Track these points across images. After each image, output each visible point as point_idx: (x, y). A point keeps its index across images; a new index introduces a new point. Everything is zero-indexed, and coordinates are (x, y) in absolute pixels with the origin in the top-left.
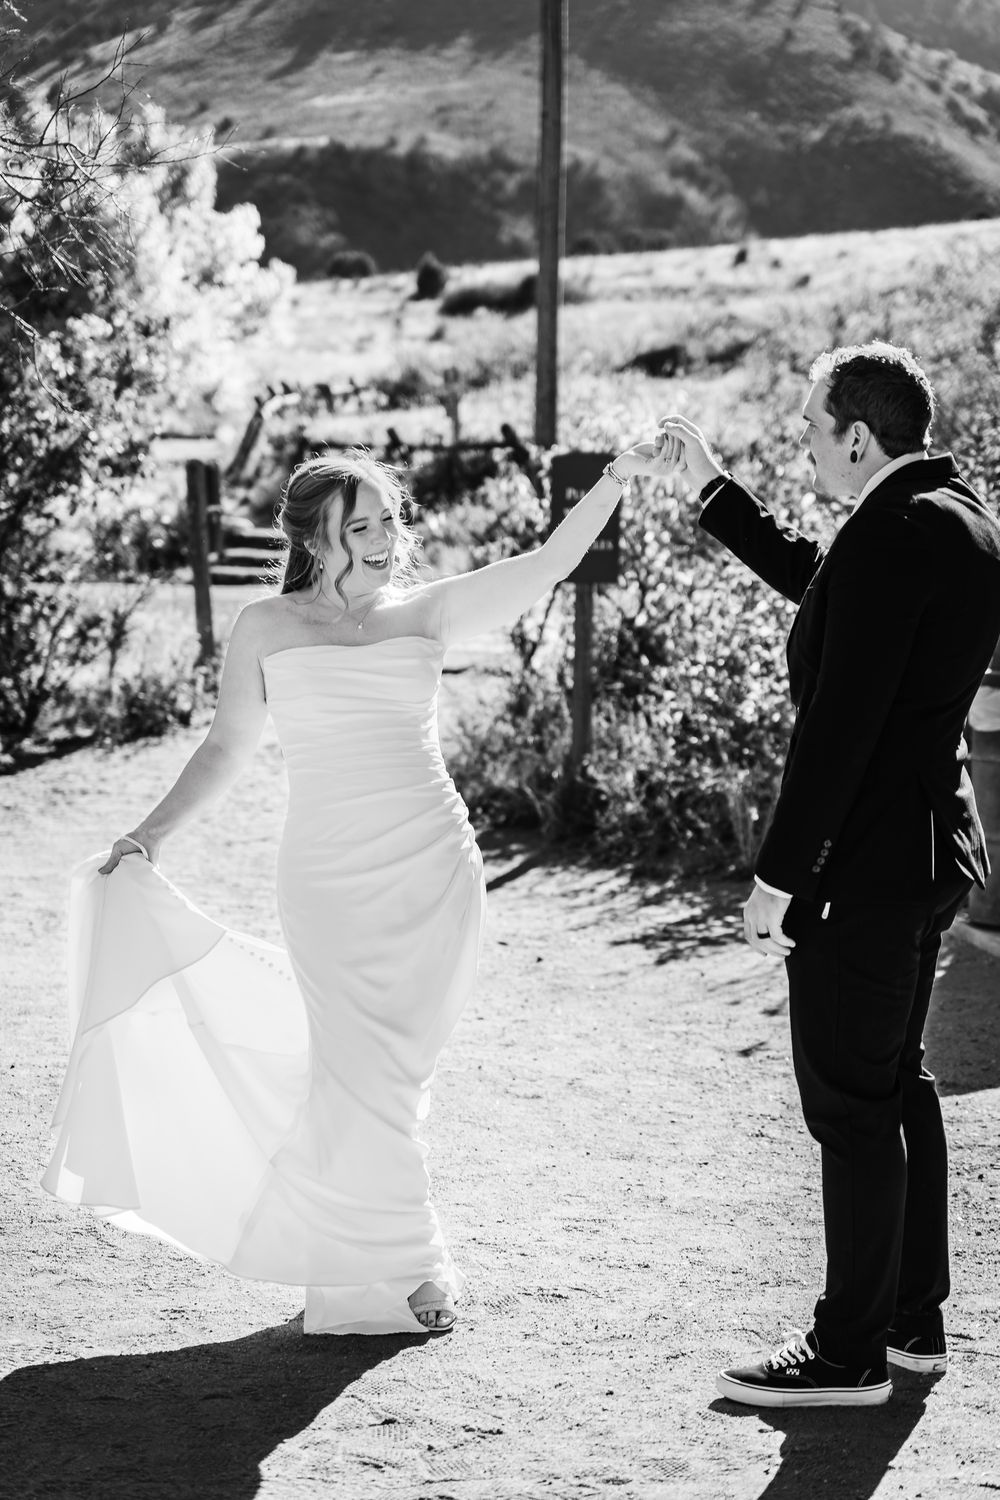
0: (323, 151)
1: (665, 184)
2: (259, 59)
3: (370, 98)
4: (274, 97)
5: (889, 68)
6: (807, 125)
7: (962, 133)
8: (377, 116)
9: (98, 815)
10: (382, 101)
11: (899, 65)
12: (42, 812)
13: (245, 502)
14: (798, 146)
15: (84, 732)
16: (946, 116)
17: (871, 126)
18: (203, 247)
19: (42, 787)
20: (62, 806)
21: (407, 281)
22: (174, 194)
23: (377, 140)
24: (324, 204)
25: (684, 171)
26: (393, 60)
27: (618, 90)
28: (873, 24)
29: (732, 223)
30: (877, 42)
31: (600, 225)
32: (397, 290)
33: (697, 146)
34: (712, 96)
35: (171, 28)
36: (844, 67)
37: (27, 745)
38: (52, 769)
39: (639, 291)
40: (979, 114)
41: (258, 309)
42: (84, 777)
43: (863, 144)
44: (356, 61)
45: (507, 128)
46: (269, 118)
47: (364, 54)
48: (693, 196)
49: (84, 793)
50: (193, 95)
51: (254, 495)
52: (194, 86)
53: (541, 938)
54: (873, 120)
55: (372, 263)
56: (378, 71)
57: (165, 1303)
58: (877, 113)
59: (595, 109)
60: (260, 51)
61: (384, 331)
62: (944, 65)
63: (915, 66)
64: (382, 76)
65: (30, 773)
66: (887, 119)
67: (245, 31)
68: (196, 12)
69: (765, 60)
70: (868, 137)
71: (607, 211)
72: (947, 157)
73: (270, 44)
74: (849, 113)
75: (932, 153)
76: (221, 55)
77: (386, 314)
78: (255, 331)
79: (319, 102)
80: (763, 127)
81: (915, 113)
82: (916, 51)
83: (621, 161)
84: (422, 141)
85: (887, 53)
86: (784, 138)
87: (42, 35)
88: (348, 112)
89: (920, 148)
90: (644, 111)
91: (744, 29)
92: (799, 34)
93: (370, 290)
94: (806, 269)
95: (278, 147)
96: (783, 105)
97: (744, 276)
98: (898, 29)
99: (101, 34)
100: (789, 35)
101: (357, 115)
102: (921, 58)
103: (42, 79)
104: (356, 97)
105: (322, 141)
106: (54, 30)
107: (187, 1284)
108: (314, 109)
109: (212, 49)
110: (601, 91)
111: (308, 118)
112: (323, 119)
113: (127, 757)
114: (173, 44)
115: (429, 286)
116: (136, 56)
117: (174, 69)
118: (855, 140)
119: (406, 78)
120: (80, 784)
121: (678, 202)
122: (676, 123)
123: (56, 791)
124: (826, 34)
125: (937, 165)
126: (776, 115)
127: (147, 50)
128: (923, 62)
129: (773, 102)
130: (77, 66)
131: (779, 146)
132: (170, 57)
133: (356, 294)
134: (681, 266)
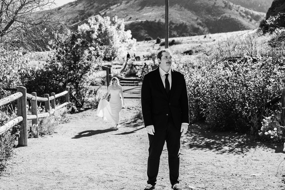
0: (145, 22)
1: (196, 26)
2: (135, 8)
3: (152, 14)
4: (137, 14)
5: (230, 8)
6: (218, 17)
7: (242, 18)
8: (153, 16)
9: (89, 119)
10: (154, 14)
11: (232, 7)
12: (80, 118)
13: (125, 74)
14: (217, 20)
15: (90, 107)
16: (239, 15)
17: (227, 17)
18: (123, 36)
19: (82, 115)
20: (84, 117)
21: (155, 41)
22: (119, 29)
23: (153, 20)
24: (145, 30)
25: (199, 24)
26: (156, 8)
27: (189, 12)
28: (228, 1)
29: (207, 32)
30: (228, 4)
31: (187, 32)
32: (154, 42)
33: (201, 20)
34: (203, 13)
35: (122, 4)
36: (223, 8)
37: (81, 109)
38: (84, 112)
39: (190, 42)
40: (244, 15)
41: (131, 45)
42: (88, 113)
43: (226, 19)
44: (150, 8)
45: (173, 18)
46: (137, 17)
47: (151, 7)
48: (201, 28)
49: (88, 115)
50: (126, 14)
51: (126, 73)
52: (126, 12)
53: (143, 135)
54: (228, 16)
55: (152, 38)
56: (153, 10)
57: (58, 182)
58: (228, 15)
59: (186, 15)
60: (136, 7)
61: (151, 48)
62: (239, 7)
63: (234, 8)
64: (154, 10)
65: (81, 113)
66: (230, 15)
67: (133, 4)
68: (126, 1)
69: (212, 7)
70: (227, 18)
71: (188, 30)
72: (239, 21)
73: (137, 6)
74: (224, 15)
75: (237, 21)
76: (130, 8)
77: (152, 46)
78: (130, 49)
79: (144, 14)
80: (211, 17)
81: (234, 15)
82: (235, 5)
83: (190, 23)
84: (160, 20)
85: (230, 6)
86: (214, 19)
87: (103, 5)
88: (149, 16)
89: (235, 20)
90: (193, 15)
91: (208, 2)
92: (217, 3)
93: (149, 42)
94: (215, 39)
95: (138, 21)
96: (214, 14)
97: (206, 40)
98: (232, 2)
99: (112, 5)
100: (215, 3)
101: (150, 16)
102: (235, 6)
103: (103, 12)
104: (150, 14)
105: (145, 20)
106: (105, 4)
107: (63, 179)
108: (144, 15)
109: (129, 7)
110: (186, 12)
111: (143, 17)
112: (145, 17)
113: (95, 111)
114: (123, 6)
115: (158, 42)
116: (117, 8)
117: (123, 10)
118: (225, 19)
119: (157, 11)
120: (88, 114)
121: (198, 29)
122: (198, 17)
123: (83, 115)
124: (220, 3)
125: (237, 22)
126: (213, 15)
127: (119, 7)
128: (235, 7)
129: (213, 13)
130: (108, 9)
131: (214, 20)
132: (122, 8)
133: (147, 43)
134: (196, 38)
